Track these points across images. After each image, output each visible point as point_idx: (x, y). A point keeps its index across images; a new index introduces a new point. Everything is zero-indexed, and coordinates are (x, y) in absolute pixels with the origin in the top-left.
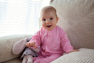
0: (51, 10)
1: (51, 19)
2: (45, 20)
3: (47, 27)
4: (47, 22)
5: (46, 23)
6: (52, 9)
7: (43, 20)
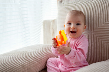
0: (79, 14)
1: (78, 24)
2: (70, 24)
3: (71, 33)
4: (72, 26)
5: (71, 28)
6: (81, 14)
7: (68, 24)
